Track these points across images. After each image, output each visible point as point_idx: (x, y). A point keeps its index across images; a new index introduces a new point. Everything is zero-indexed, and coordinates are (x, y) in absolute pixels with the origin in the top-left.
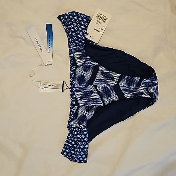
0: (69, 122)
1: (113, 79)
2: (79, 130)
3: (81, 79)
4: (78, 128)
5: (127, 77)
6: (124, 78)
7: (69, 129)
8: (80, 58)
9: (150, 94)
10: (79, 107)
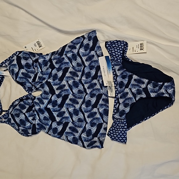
0: (113, 115)
1: (143, 83)
2: (120, 121)
3: (121, 84)
4: (120, 119)
5: (153, 82)
6: (151, 83)
7: (113, 120)
8: (119, 70)
9: (169, 94)
10: (120, 104)
